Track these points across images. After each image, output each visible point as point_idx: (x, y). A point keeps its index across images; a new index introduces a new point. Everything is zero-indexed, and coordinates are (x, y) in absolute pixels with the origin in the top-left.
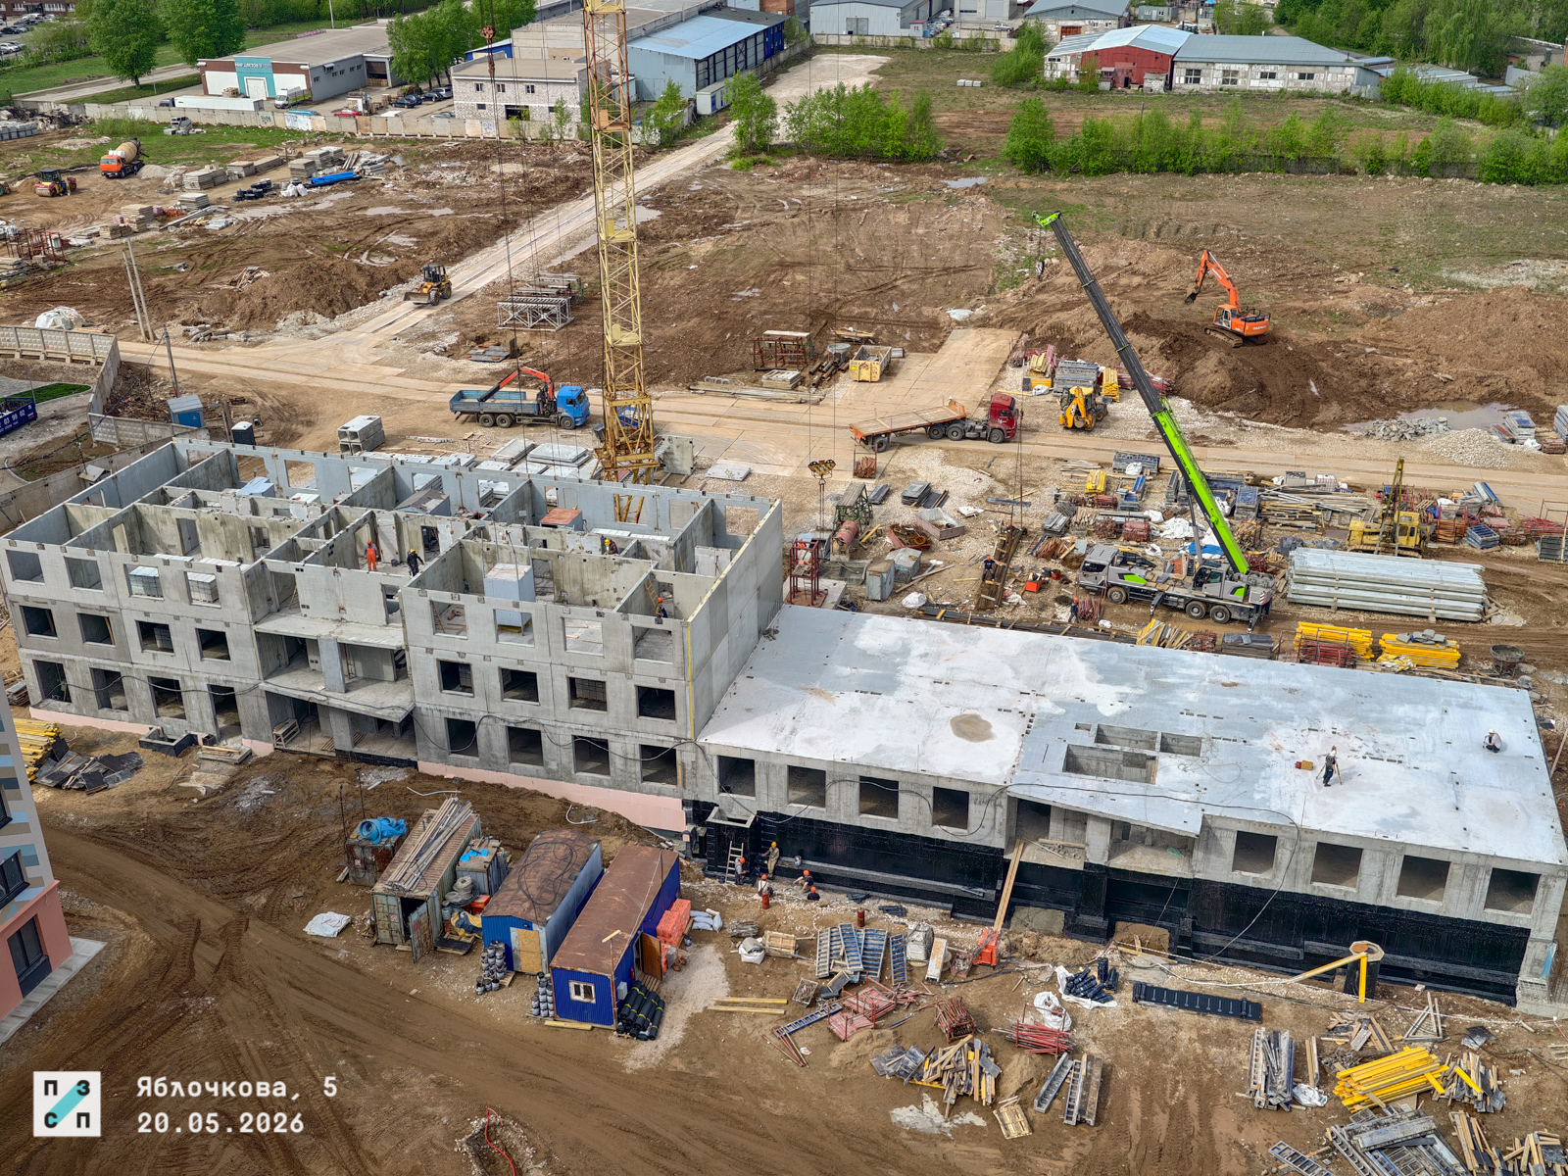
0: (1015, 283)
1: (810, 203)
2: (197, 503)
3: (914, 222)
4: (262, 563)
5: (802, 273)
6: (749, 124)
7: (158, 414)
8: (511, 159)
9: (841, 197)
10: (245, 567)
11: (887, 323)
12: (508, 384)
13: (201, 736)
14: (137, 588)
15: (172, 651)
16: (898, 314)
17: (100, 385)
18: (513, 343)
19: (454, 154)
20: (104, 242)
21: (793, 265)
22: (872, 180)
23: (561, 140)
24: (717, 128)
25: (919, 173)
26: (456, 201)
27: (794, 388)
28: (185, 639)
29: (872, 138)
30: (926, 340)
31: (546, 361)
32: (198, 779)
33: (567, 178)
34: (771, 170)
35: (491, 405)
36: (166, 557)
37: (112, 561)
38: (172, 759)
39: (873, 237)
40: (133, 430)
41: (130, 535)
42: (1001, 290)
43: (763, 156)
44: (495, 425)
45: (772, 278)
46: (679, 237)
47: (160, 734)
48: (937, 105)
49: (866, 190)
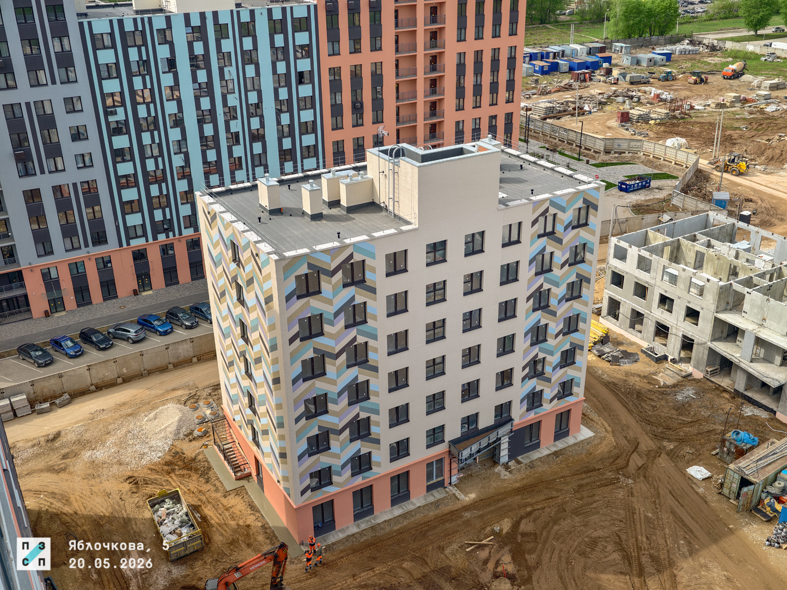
2: (709, 245)
4: (731, 284)
7: (706, 198)
10: (721, 283)
13: (670, 357)
14: (666, 278)
15: (671, 312)
17: (684, 178)
20: (711, 110)
28: (679, 309)
32: (662, 377)
36: (685, 267)
37: (659, 262)
38: (653, 363)
40: (691, 202)
41: (672, 252)
47: (652, 349)
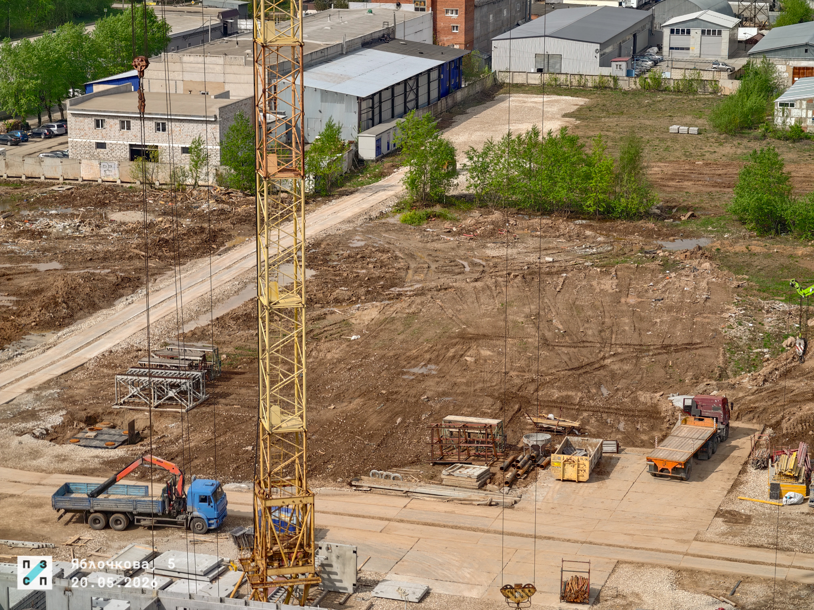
0: (752, 365)
1: (495, 265)
3: (624, 289)
5: (489, 347)
6: (422, 172)
8: (134, 207)
9: (533, 258)
11: (595, 411)
12: (126, 477)
16: (608, 399)
18: (132, 425)
19: (67, 199)
21: (476, 338)
22: (570, 239)
23: (195, 185)
24: (382, 175)
25: (627, 232)
26: (66, 253)
27: (482, 486)
29: (570, 190)
30: (644, 432)
31: (175, 448)
33: (202, 230)
34: (447, 225)
35: (105, 502)
39: (574, 307)
42: (736, 374)
43: (438, 209)
44: (107, 526)
45: (452, 352)
46: (337, 301)
48: (647, 154)
49: (562, 251)
